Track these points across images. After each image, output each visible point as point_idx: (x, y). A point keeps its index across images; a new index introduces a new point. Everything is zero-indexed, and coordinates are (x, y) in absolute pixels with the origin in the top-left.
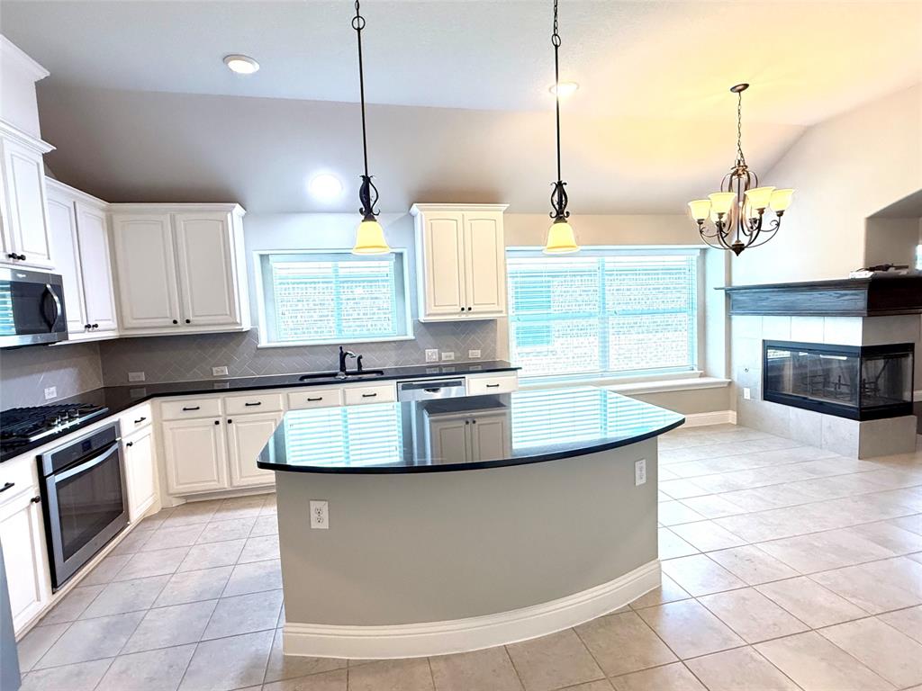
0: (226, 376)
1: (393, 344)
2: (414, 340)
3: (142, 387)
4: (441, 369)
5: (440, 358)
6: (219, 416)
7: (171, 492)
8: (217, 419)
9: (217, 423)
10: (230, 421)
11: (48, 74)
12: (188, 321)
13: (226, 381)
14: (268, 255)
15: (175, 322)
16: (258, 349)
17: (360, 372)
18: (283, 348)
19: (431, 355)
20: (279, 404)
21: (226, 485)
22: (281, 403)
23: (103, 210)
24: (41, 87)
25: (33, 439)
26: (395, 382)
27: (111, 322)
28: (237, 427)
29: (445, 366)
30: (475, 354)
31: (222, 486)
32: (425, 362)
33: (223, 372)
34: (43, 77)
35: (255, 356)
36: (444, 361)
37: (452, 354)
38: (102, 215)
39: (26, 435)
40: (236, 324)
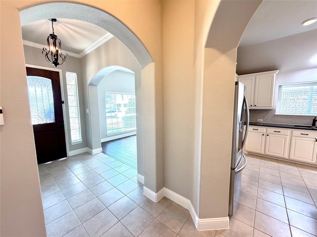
6: (264, 133)
7: (246, 149)
8: (263, 134)
9: (263, 135)
10: (268, 135)
12: (255, 106)
13: (261, 123)
14: (282, 85)
16: (275, 115)
21: (263, 152)
28: (270, 138)
31: (261, 152)
33: (261, 120)
35: (273, 117)
40: (272, 107)
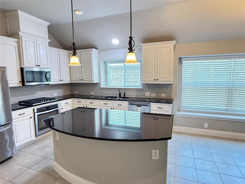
0: (93, 94)
1: (136, 90)
2: (142, 89)
3: (77, 95)
4: (150, 100)
5: (150, 95)
11: (50, 23)
12: (82, 80)
13: (93, 96)
15: (80, 80)
16: (100, 88)
17: (124, 97)
18: (106, 88)
19: (148, 94)
20: (97, 104)
22: (98, 104)
23: (68, 53)
24: (49, 27)
25: (33, 105)
26: (128, 102)
27: (68, 79)
30: (163, 95)
32: (145, 96)
34: (49, 24)
36: (152, 97)
37: (155, 95)
39: (32, 104)
40: (92, 81)
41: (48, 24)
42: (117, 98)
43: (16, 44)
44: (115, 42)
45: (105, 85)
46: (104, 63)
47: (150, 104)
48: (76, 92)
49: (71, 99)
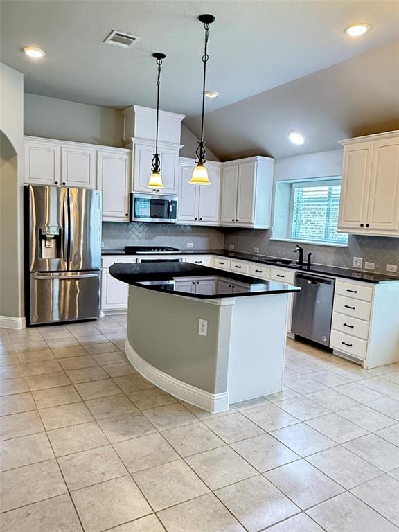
0: (257, 253)
1: (334, 249)
2: (347, 247)
3: (232, 252)
5: (363, 266)
11: (185, 116)
14: (292, 183)
15: (233, 220)
16: (271, 240)
18: (280, 241)
19: (358, 262)
23: (220, 167)
24: (182, 122)
25: (137, 253)
26: (295, 271)
27: (216, 218)
29: (367, 274)
30: (392, 268)
32: (352, 265)
33: (257, 250)
35: (270, 244)
36: (366, 269)
37: (373, 264)
38: (219, 169)
40: (252, 224)
41: (182, 117)
42: (291, 265)
43: (127, 157)
44: (297, 139)
45: (285, 236)
46: (288, 186)
47: (335, 279)
48: (232, 247)
49: (211, 256)
